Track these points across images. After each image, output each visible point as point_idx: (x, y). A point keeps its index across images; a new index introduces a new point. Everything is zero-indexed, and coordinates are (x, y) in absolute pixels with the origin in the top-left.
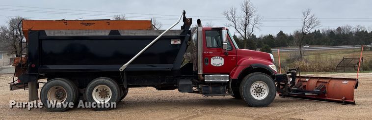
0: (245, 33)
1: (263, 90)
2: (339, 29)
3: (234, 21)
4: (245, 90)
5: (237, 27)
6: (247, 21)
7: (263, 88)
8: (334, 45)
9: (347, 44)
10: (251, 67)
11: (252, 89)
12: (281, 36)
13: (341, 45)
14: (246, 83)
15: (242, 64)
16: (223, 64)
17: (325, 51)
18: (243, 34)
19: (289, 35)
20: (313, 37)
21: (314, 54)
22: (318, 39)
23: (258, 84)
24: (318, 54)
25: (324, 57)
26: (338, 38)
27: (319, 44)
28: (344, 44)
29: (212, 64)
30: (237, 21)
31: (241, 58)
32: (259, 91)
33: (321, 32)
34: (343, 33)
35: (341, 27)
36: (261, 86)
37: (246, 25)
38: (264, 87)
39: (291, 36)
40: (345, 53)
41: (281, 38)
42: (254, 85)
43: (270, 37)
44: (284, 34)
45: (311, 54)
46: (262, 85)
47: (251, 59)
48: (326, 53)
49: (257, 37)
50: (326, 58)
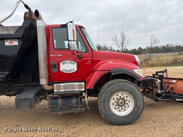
0: (122, 48)
1: (126, 102)
2: (167, 45)
3: (117, 42)
4: (102, 104)
5: (118, 45)
6: (123, 42)
7: (126, 100)
8: (165, 53)
9: (171, 52)
10: (110, 73)
11: (112, 101)
12: (140, 49)
13: (168, 53)
14: (104, 95)
15: (99, 69)
16: (76, 70)
17: (161, 56)
18: (121, 48)
19: (143, 48)
20: (155, 49)
21: (156, 57)
22: (157, 50)
23: (120, 95)
24: (158, 57)
25: (161, 58)
26: (166, 50)
27: (158, 52)
28: (170, 52)
29: (61, 70)
30: (118, 42)
31: (99, 61)
32: (122, 104)
33: (159, 47)
34: (169, 47)
35: (168, 44)
36: (124, 98)
37: (123, 44)
38: (128, 99)
39: (145, 49)
40: (171, 56)
41: (140, 50)
42: (115, 97)
43: (135, 50)
44: (141, 48)
45: (155, 57)
46: (125, 95)
47: (110, 62)
48: (162, 56)
49: (129, 50)
50: (163, 59)
